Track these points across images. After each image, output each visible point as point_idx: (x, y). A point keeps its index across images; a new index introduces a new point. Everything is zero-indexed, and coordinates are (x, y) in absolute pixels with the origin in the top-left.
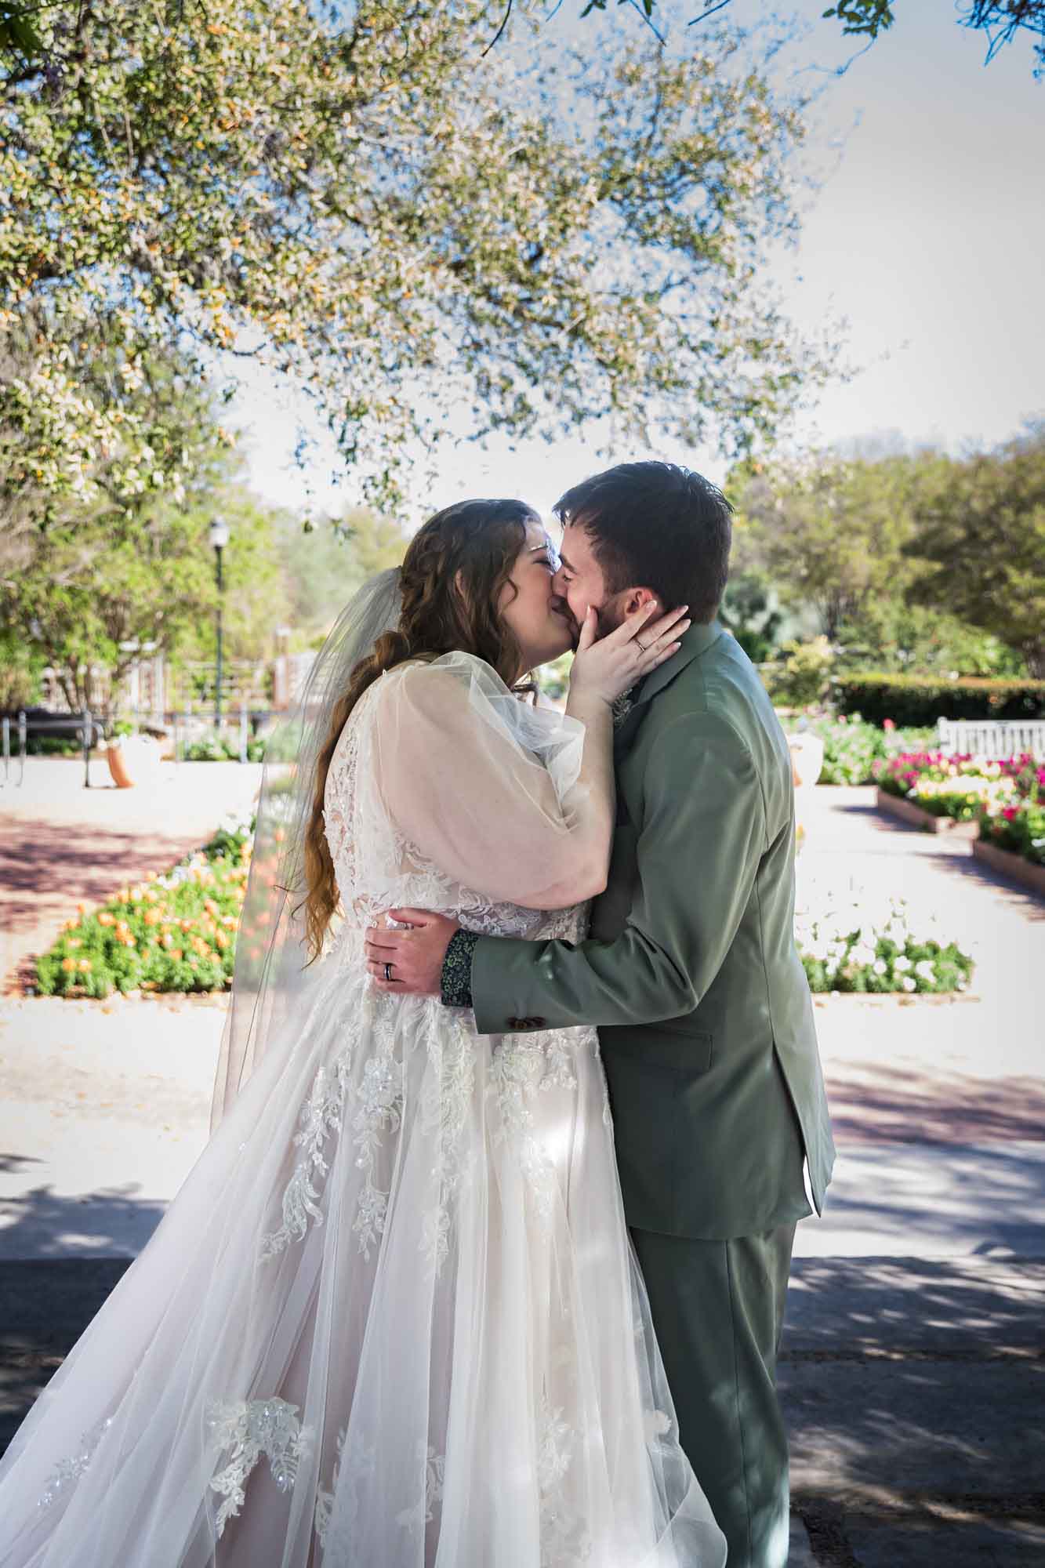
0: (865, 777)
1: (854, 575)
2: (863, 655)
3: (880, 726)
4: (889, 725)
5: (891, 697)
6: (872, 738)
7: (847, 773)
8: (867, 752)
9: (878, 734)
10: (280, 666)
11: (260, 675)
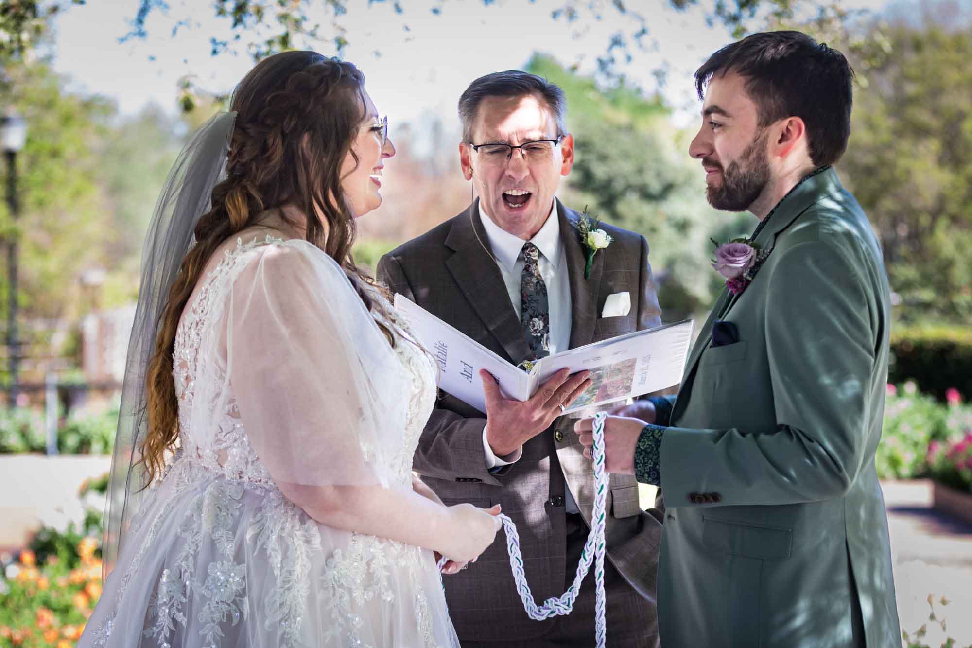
0: (921, 470)
1: (916, 193)
2: (926, 306)
3: (942, 399)
4: (954, 400)
5: (959, 362)
6: (930, 417)
7: (894, 462)
8: (922, 435)
9: (939, 412)
10: (91, 327)
11: (60, 340)
